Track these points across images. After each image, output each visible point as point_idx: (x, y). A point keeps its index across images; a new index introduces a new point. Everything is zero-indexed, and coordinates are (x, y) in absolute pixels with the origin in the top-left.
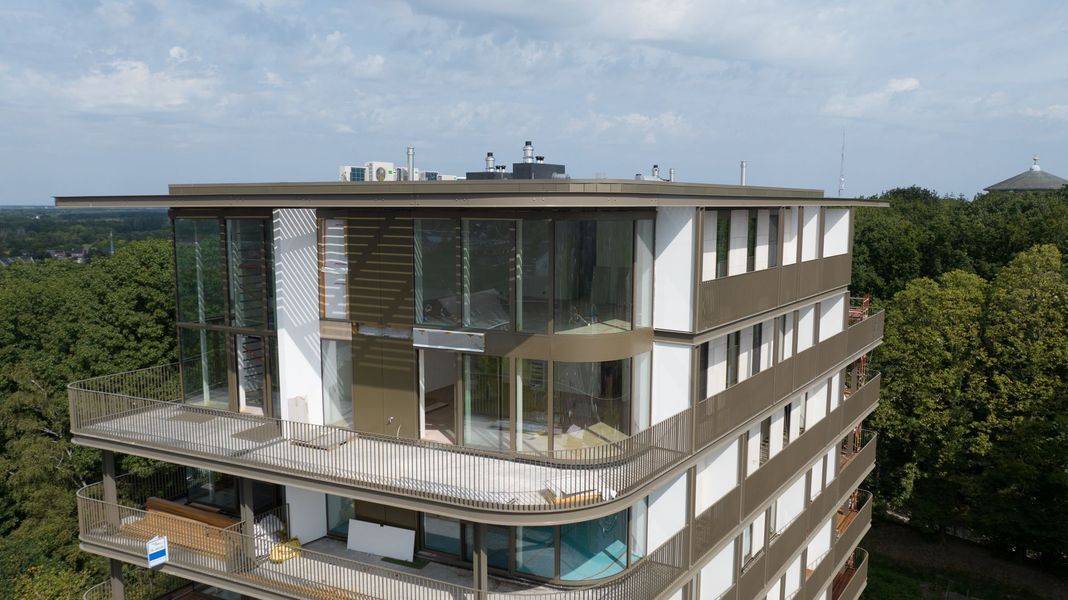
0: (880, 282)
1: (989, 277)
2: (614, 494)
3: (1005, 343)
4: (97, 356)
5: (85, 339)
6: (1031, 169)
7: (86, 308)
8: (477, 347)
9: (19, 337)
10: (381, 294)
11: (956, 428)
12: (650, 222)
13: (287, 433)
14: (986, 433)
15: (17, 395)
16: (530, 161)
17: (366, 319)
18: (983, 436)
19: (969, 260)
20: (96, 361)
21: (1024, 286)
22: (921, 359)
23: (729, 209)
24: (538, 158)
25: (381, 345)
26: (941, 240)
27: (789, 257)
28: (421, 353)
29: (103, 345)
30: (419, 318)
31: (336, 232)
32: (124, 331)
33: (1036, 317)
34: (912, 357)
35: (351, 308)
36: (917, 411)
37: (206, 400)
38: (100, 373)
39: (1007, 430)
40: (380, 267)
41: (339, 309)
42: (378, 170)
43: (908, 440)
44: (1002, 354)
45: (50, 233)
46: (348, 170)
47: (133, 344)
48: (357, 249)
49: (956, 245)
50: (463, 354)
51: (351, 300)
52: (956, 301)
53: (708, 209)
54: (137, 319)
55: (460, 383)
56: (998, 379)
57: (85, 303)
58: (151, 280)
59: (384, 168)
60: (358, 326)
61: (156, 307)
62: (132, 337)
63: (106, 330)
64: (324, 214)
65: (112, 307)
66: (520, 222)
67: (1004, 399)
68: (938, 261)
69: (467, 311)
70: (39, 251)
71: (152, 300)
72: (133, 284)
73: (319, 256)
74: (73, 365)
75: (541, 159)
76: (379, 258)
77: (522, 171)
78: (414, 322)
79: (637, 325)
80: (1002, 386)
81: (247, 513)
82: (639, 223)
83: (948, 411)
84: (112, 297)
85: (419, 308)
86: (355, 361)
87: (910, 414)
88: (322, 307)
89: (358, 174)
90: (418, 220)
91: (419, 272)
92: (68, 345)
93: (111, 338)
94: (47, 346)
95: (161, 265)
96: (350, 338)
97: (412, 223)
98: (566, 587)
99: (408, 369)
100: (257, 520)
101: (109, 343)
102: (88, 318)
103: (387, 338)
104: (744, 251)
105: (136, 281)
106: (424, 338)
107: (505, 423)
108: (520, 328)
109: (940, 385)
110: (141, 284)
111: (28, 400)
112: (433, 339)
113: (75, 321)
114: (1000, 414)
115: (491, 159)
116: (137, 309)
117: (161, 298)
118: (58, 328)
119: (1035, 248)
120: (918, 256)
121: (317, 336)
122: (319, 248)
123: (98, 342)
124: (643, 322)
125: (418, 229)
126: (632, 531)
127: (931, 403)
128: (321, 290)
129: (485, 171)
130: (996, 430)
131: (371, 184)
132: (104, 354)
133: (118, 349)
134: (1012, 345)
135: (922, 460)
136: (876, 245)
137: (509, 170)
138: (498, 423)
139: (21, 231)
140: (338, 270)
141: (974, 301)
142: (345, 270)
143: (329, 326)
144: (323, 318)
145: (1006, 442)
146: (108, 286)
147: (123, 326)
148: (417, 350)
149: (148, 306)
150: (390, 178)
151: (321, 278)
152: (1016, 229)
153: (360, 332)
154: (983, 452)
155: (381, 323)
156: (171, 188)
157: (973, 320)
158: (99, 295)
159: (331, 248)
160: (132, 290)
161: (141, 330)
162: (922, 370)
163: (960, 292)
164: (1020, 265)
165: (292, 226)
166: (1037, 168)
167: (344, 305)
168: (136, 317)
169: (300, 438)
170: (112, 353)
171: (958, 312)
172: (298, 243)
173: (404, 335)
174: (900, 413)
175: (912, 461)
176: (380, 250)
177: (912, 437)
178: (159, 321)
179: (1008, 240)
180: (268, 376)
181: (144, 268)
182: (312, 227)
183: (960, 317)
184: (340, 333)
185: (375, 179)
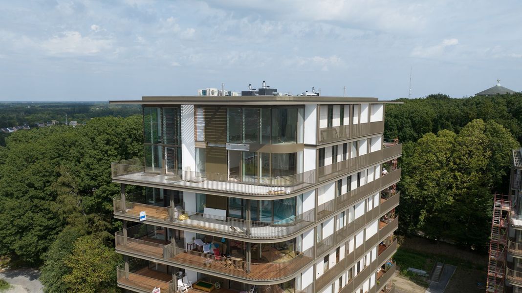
0: (415, 135)
1: (457, 132)
2: (289, 192)
3: (461, 159)
4: (93, 163)
5: (87, 156)
6: (496, 85)
7: (87, 144)
8: (247, 149)
9: (60, 155)
10: (215, 132)
11: (441, 194)
12: (303, 109)
13: (184, 178)
14: (452, 196)
15: (61, 178)
16: (264, 88)
17: (210, 141)
18: (451, 197)
19: (451, 126)
20: (92, 165)
21: (469, 136)
22: (427, 166)
23: (332, 105)
24: (267, 87)
25: (216, 149)
26: (441, 117)
27: (356, 121)
28: (229, 151)
29: (95, 158)
30: (228, 141)
31: (201, 113)
32: (103, 153)
33: (472, 148)
34: (423, 166)
35: (206, 137)
36: (425, 188)
37: (153, 170)
38: (94, 169)
39: (460, 195)
40: (215, 124)
41: (201, 138)
42: (212, 91)
43: (421, 200)
44: (459, 164)
45: (36, 115)
46: (201, 91)
47: (106, 158)
48: (208, 118)
49: (447, 119)
50: (243, 151)
51: (205, 135)
52: (442, 142)
53: (321, 105)
54: (107, 148)
55: (241, 161)
56: (457, 174)
57: (86, 142)
58: (113, 133)
59: (214, 91)
60: (207, 143)
61: (114, 144)
62: (106, 155)
63: (95, 152)
64: (196, 107)
65: (97, 143)
66: (261, 109)
67: (459, 183)
68: (439, 126)
69: (244, 138)
70: (32, 123)
71: (113, 141)
72: (106, 134)
73: (195, 120)
74: (83, 166)
75: (269, 87)
76: (215, 121)
77: (262, 92)
78: (226, 142)
79: (298, 143)
80: (458, 177)
81: (172, 203)
82: (299, 109)
83: (437, 187)
84: (97, 139)
85: (228, 138)
86: (207, 155)
87: (423, 189)
88: (195, 137)
89: (204, 92)
90: (228, 108)
91: (228, 126)
92: (80, 158)
93: (98, 155)
94: (70, 159)
95: (116, 126)
96: (205, 147)
97: (226, 109)
98: (275, 226)
99: (224, 157)
100: (176, 206)
101: (97, 157)
102: (88, 148)
103: (218, 147)
104: (339, 120)
105: (106, 133)
106: (230, 147)
107: (256, 177)
108: (261, 143)
109: (435, 177)
110: (108, 134)
111: (65, 180)
112: (233, 147)
113: (83, 148)
114: (457, 188)
115: (250, 86)
116: (107, 144)
117: (117, 140)
118: (74, 151)
119: (474, 120)
120: (432, 124)
121: (194, 147)
122: (195, 118)
123: (93, 157)
124: (300, 141)
125: (228, 111)
126: (297, 210)
127: (431, 185)
128: (195, 132)
129: (248, 91)
130: (456, 195)
131: (210, 97)
132: (95, 162)
133: (101, 160)
134: (462, 160)
135: (428, 208)
136: (414, 119)
137: (257, 90)
138: (254, 177)
139: (22, 114)
140: (201, 125)
141: (451, 143)
142: (204, 125)
143: (198, 143)
144: (196, 141)
145: (459, 199)
146: (95, 134)
147: (102, 151)
148: (227, 150)
149: (111, 143)
150: (216, 94)
151: (196, 128)
152: (472, 112)
153: (209, 145)
154: (450, 204)
155: (216, 142)
156: (143, 98)
157: (448, 150)
158: (91, 138)
159: (199, 118)
160: (105, 136)
161: (109, 152)
162: (427, 171)
163: (444, 139)
164: (468, 127)
165: (187, 110)
166: (499, 85)
167: (203, 136)
168: (107, 147)
169: (189, 179)
170: (98, 161)
171: (442, 147)
172: (188, 116)
173: (223, 146)
174: (419, 189)
175: (424, 209)
176: (216, 118)
177: (423, 199)
178: (116, 149)
179: (468, 117)
180: (176, 161)
181: (109, 128)
182: (193, 111)
183: (443, 149)
184: (201, 145)
185: (211, 95)
